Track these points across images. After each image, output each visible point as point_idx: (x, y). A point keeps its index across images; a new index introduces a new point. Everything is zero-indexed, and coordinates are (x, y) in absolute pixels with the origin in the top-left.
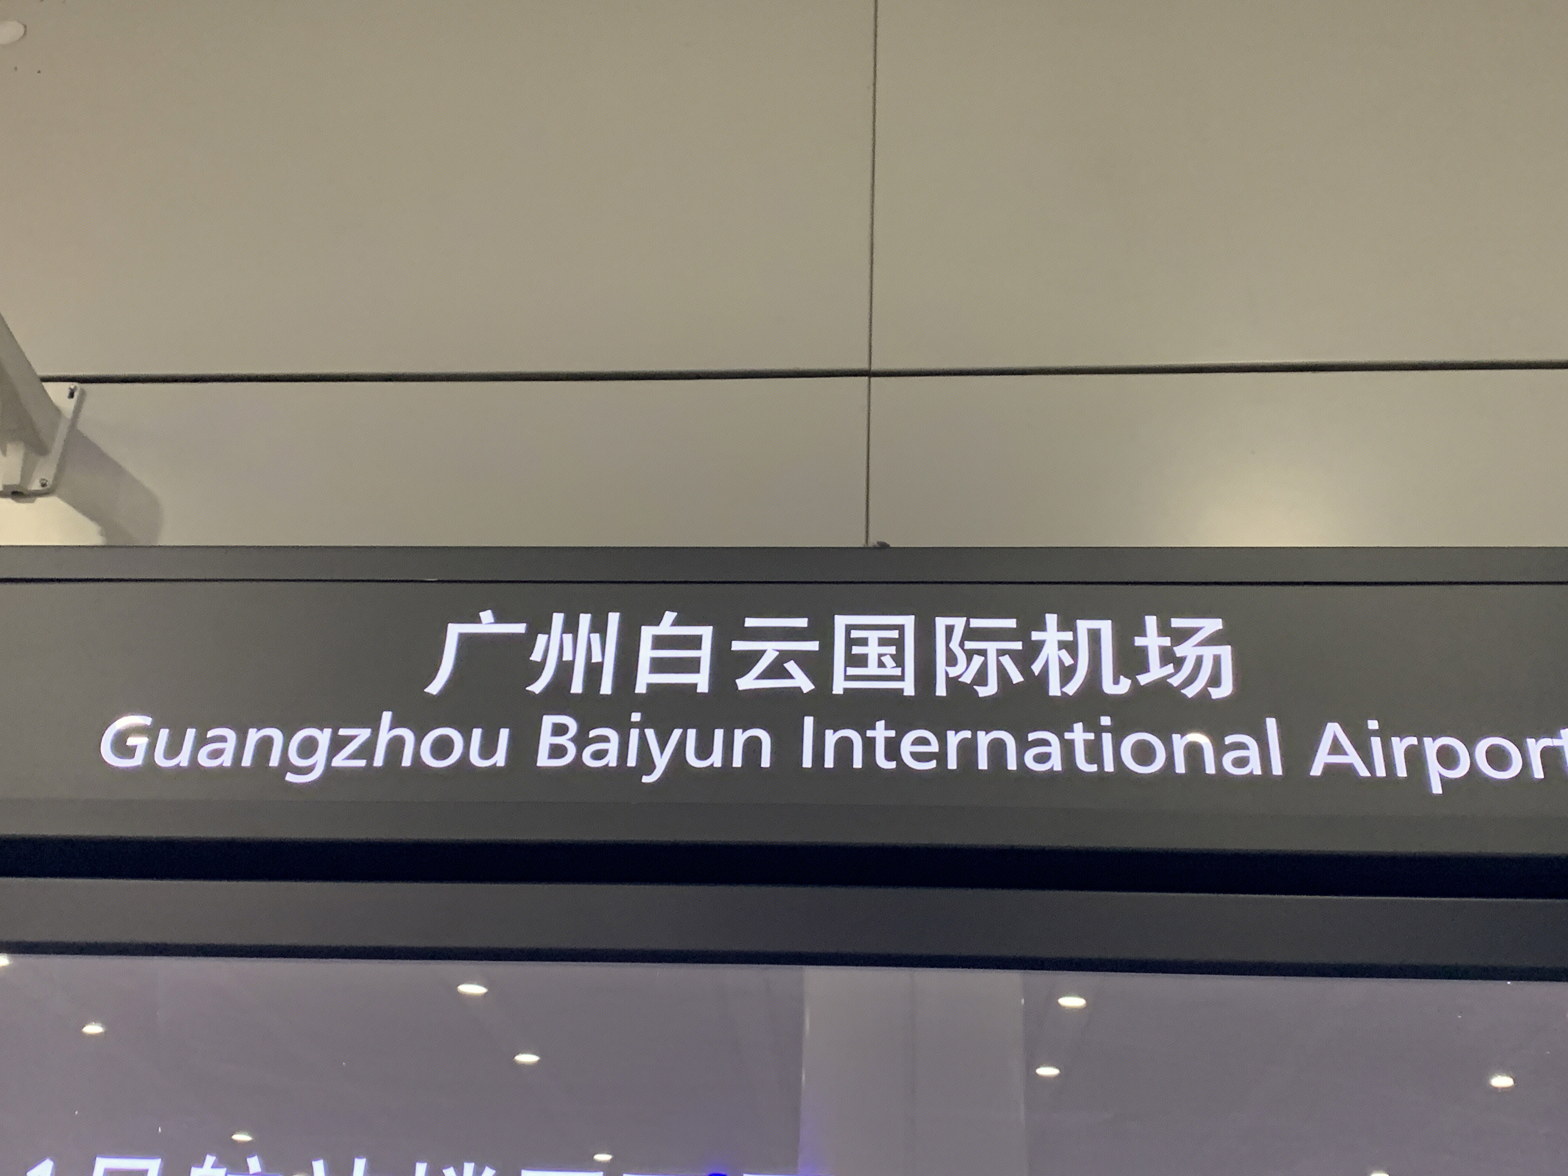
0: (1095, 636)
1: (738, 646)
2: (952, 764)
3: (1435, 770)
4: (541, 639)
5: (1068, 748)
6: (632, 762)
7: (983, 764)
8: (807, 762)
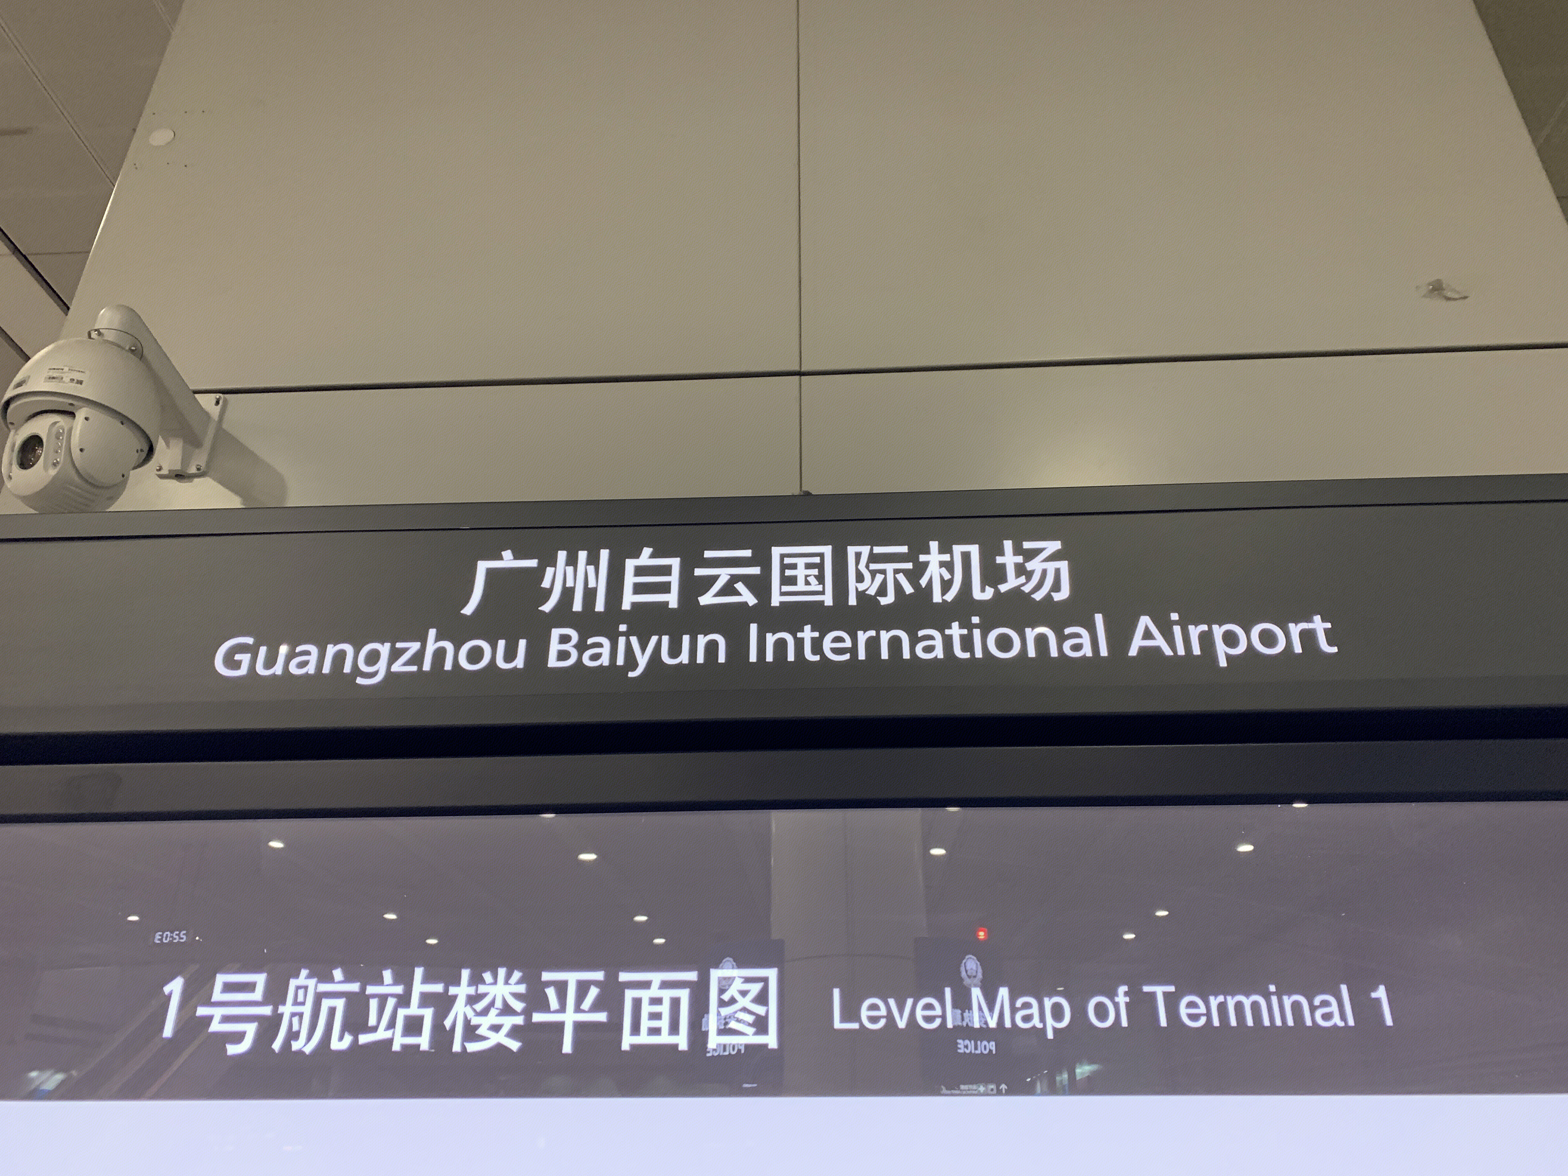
0: (966, 557)
1: (699, 572)
2: (862, 656)
3: (1221, 649)
4: (550, 571)
5: (948, 642)
6: (620, 661)
7: (885, 655)
8: (753, 658)
